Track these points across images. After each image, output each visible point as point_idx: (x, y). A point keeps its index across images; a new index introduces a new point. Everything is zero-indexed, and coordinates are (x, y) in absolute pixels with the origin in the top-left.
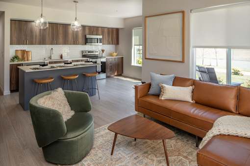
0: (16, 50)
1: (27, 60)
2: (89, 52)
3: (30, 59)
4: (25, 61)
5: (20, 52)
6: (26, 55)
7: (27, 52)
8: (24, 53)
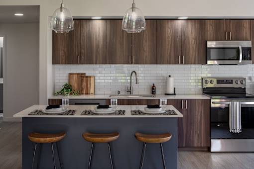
0: (70, 74)
1: (87, 94)
2: (219, 82)
3: (92, 91)
4: (83, 94)
5: (75, 77)
6: (84, 83)
7: (87, 77)
8: (82, 80)
